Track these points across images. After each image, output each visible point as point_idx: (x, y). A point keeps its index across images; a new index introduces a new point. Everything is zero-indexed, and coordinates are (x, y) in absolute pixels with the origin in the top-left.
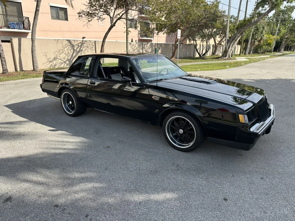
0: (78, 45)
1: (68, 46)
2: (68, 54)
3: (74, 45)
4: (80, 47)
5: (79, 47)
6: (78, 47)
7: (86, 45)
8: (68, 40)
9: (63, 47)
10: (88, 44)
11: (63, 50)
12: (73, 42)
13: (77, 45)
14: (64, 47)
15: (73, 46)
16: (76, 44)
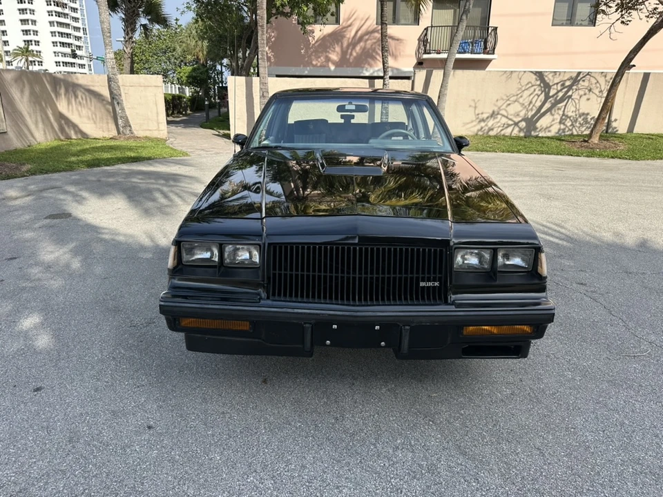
0: (563, 85)
1: (532, 86)
2: (529, 105)
3: (551, 84)
4: (566, 89)
5: (564, 88)
6: (561, 90)
7: (586, 84)
8: (536, 73)
9: (520, 89)
10: (594, 81)
11: (517, 95)
12: (549, 79)
13: (560, 84)
14: (523, 89)
15: (546, 87)
16: (556, 82)
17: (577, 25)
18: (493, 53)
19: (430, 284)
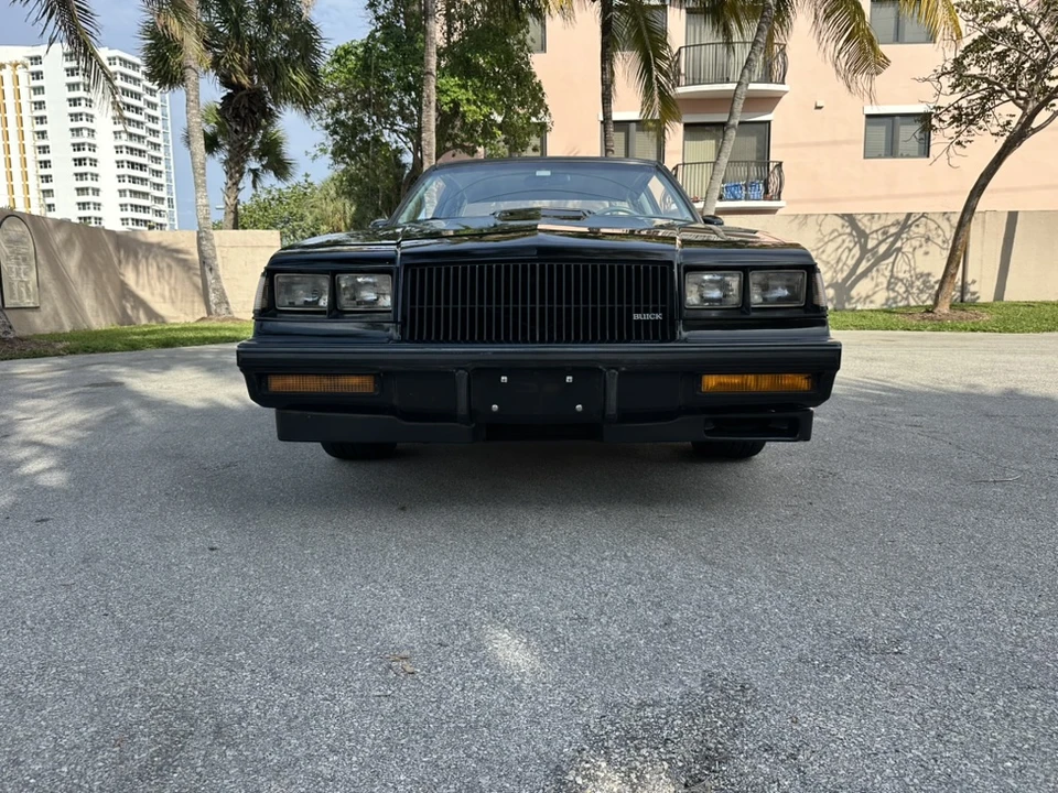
0: (884, 233)
1: (840, 235)
2: (838, 262)
3: (868, 231)
4: (891, 239)
5: (887, 238)
6: (884, 241)
7: (922, 230)
8: (843, 216)
9: (820, 240)
10: (933, 226)
11: (818, 249)
12: (864, 223)
13: (880, 232)
14: (826, 239)
15: (862, 236)
16: (874, 228)
17: (902, 156)
18: (779, 199)
19: (648, 317)
